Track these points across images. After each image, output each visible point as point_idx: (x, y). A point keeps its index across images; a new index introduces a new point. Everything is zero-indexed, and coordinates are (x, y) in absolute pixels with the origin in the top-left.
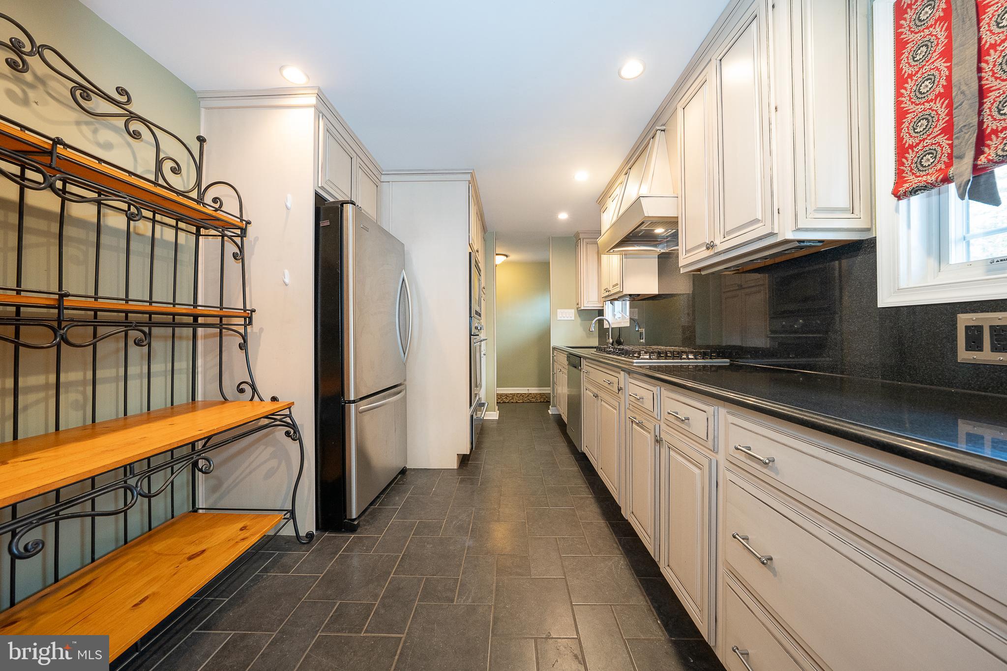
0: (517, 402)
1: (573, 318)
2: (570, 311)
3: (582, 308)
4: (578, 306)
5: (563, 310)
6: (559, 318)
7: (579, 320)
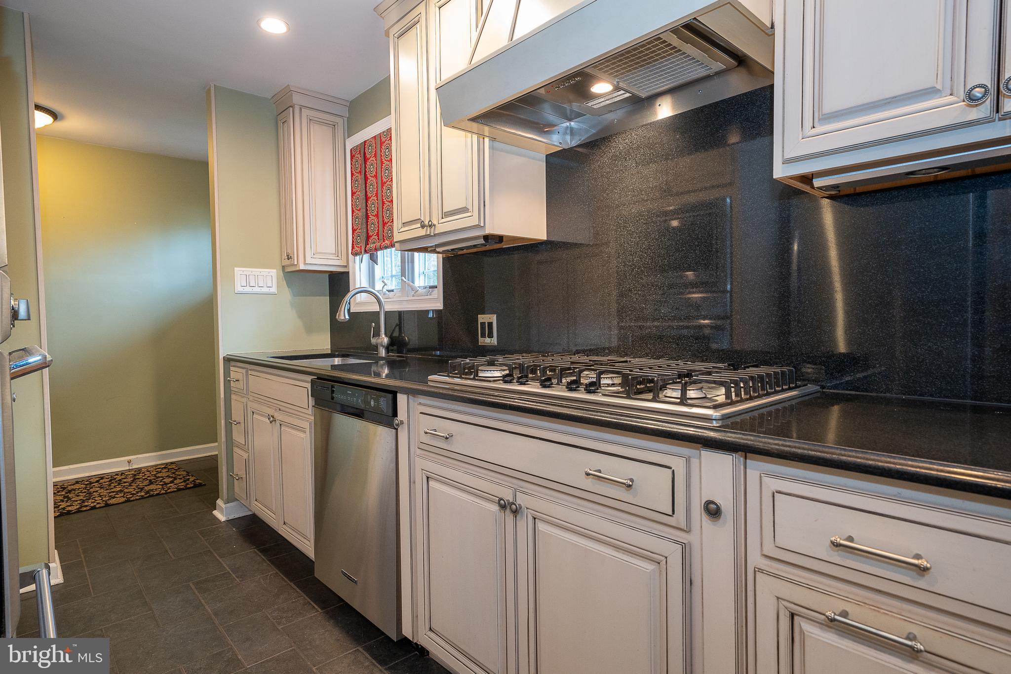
0: (107, 505)
1: (274, 290)
2: (265, 271)
3: (302, 267)
4: (287, 262)
5: (248, 271)
6: (239, 289)
7: (287, 294)
